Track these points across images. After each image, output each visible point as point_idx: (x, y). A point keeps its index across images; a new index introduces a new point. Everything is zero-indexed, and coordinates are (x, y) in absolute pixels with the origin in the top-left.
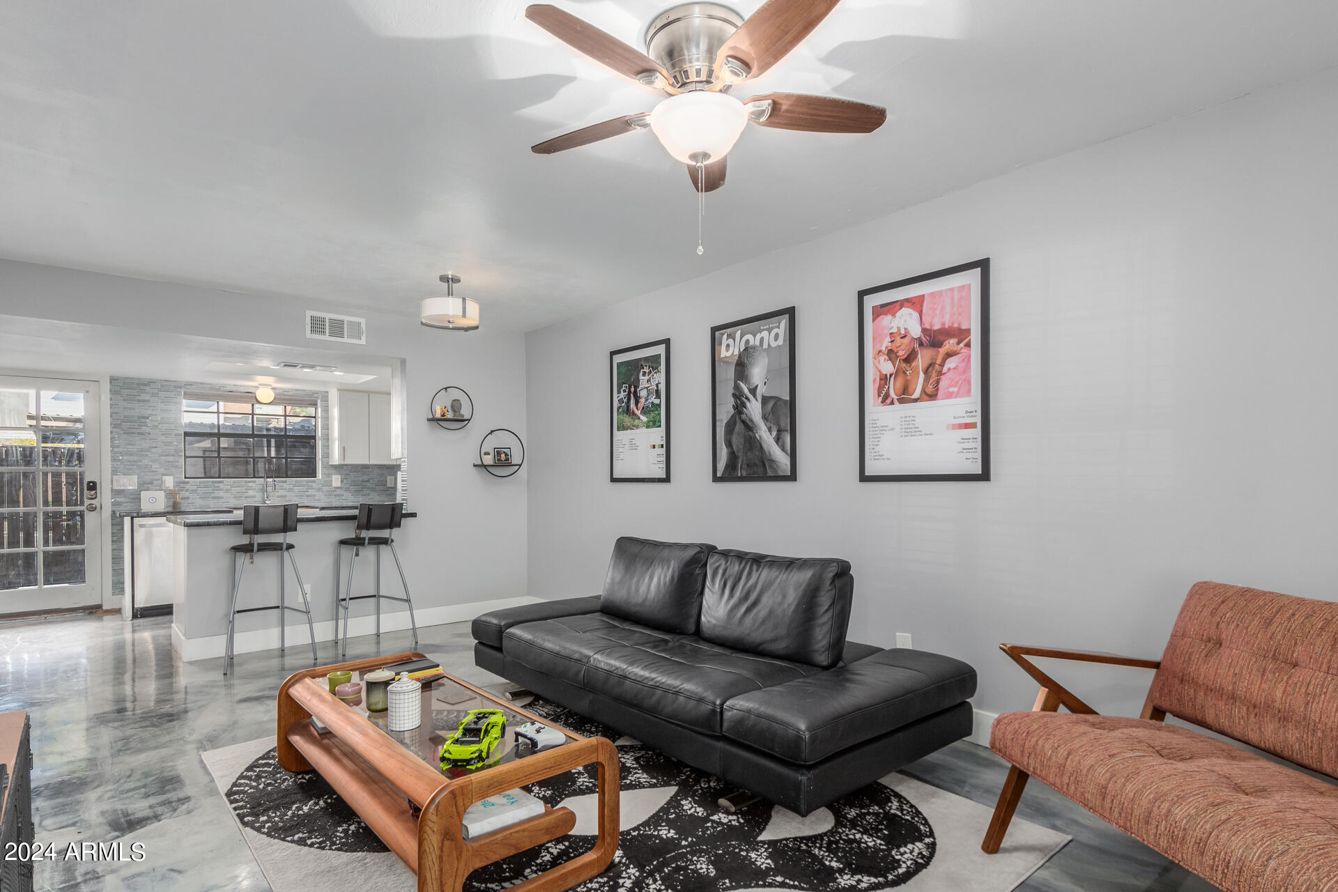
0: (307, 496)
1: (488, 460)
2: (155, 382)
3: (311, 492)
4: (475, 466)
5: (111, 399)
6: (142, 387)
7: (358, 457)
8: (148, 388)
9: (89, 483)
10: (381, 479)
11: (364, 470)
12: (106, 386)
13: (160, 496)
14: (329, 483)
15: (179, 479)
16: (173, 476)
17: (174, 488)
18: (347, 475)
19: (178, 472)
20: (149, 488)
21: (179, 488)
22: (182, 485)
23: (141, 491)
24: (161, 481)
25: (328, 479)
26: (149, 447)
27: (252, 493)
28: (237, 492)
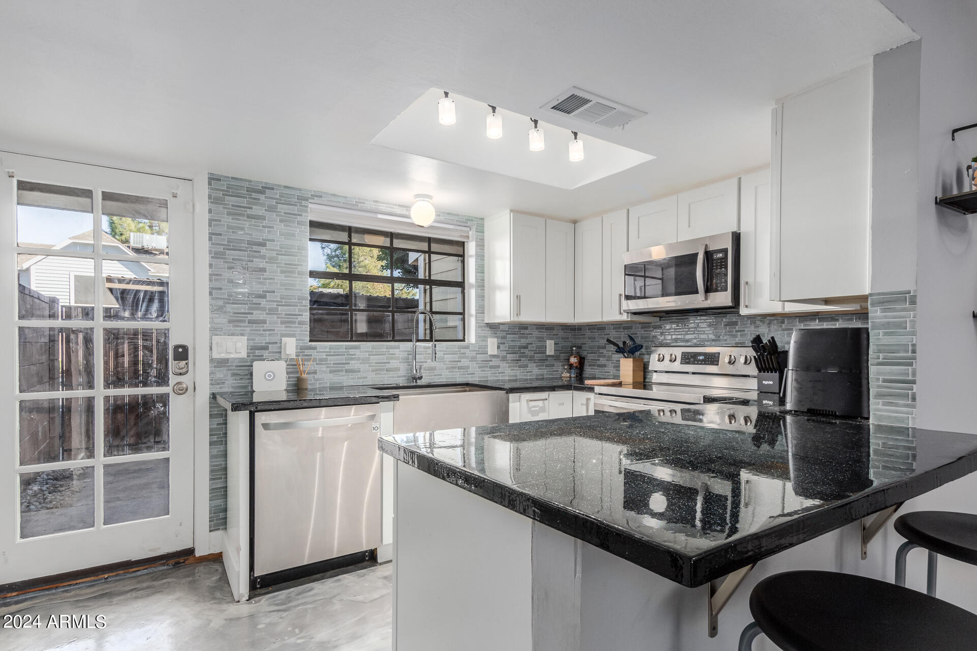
0: (460, 368)
2: (273, 189)
3: (465, 362)
5: (210, 211)
6: (254, 195)
8: (262, 197)
9: (176, 347)
10: (540, 344)
11: (522, 331)
12: (203, 189)
13: (279, 369)
14: (481, 350)
15: (302, 343)
16: (296, 337)
17: (296, 356)
18: (504, 338)
19: (301, 331)
20: (262, 356)
21: (303, 355)
22: (307, 352)
23: (252, 361)
24: (280, 345)
25: (483, 343)
26: (263, 291)
27: (394, 364)
28: (376, 363)
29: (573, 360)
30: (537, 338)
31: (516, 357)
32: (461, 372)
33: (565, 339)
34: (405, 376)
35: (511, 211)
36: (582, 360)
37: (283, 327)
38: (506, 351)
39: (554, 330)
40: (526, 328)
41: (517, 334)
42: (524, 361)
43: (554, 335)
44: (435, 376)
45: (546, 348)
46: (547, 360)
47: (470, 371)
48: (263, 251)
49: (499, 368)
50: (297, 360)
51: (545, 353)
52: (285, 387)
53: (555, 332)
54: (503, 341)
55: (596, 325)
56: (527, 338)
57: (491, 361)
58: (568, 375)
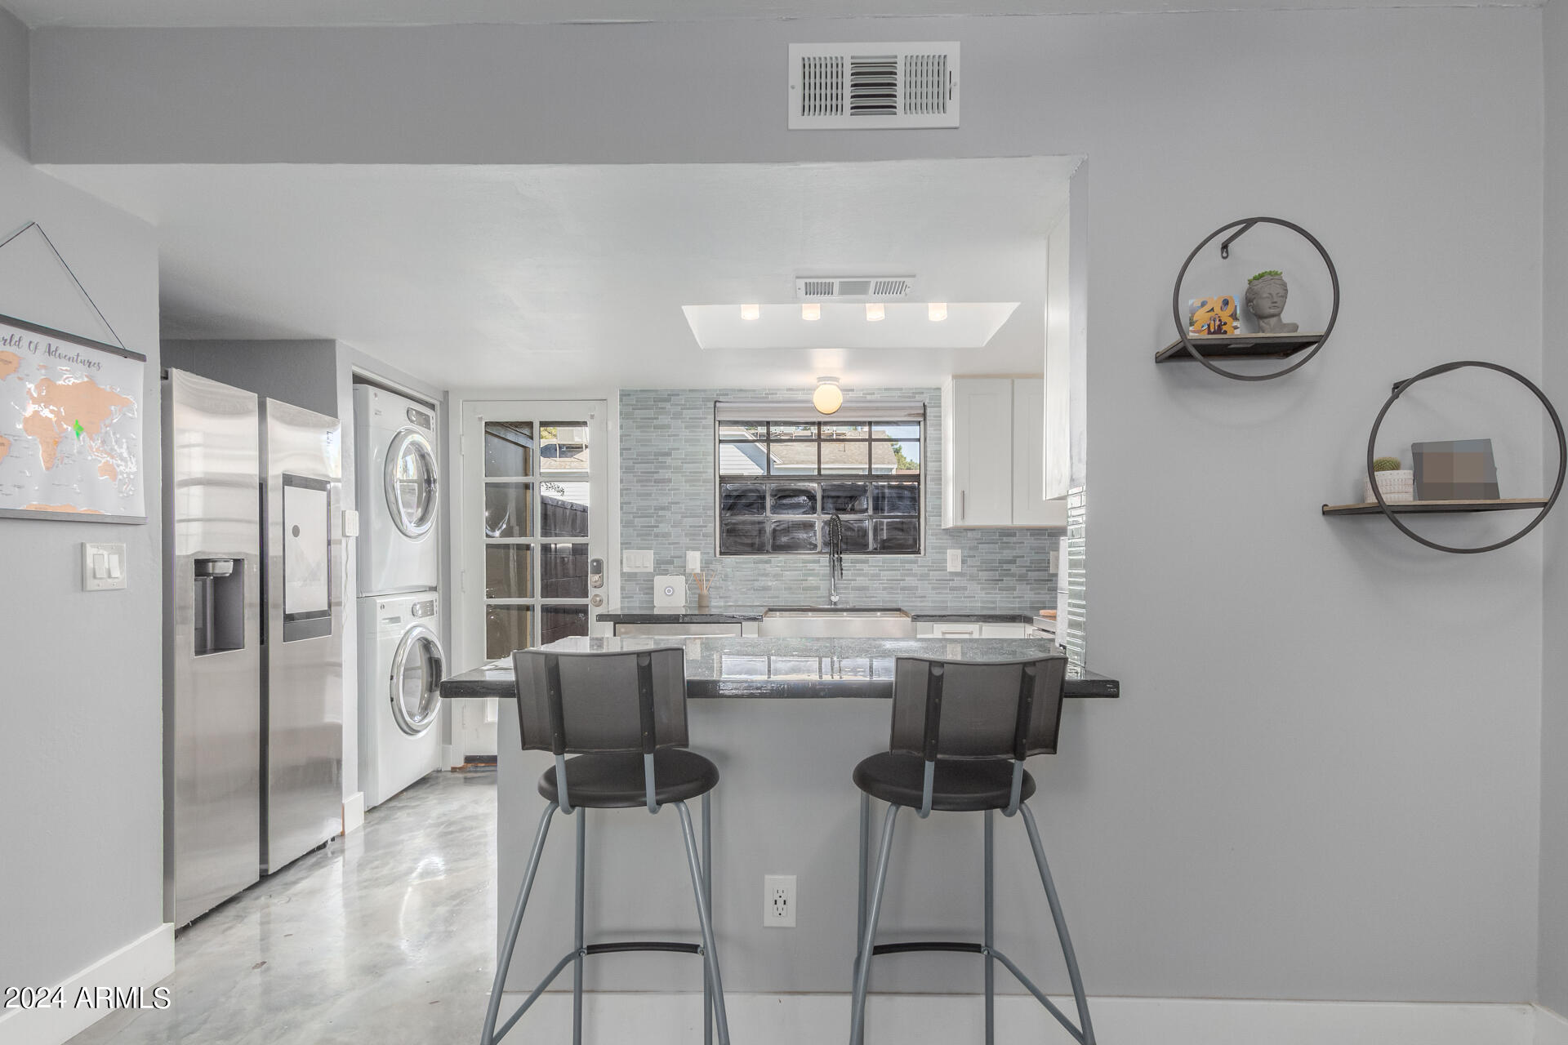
0: (903, 589)
1: (1397, 487)
2: (678, 395)
3: (910, 581)
4: (1327, 512)
5: (621, 427)
6: (660, 405)
7: (991, 514)
8: (668, 405)
9: (593, 561)
10: (1037, 557)
11: (1005, 539)
12: (615, 406)
13: (679, 582)
14: (940, 565)
15: (708, 557)
16: (702, 550)
17: (700, 571)
18: (974, 548)
19: (706, 543)
20: (668, 570)
21: (708, 570)
22: (712, 567)
23: (655, 576)
24: (685, 559)
25: (938, 556)
26: (669, 503)
27: (813, 581)
28: (790, 580)
30: (1033, 548)
31: (995, 576)
32: (904, 594)
35: (954, 377)
37: (687, 540)
38: (976, 567)
40: (1012, 535)
41: (997, 543)
42: (1008, 582)
44: (867, 598)
45: (1049, 563)
47: (920, 593)
49: (966, 590)
50: (700, 575)
52: (683, 604)
54: (972, 553)
56: (1013, 549)
57: (952, 580)
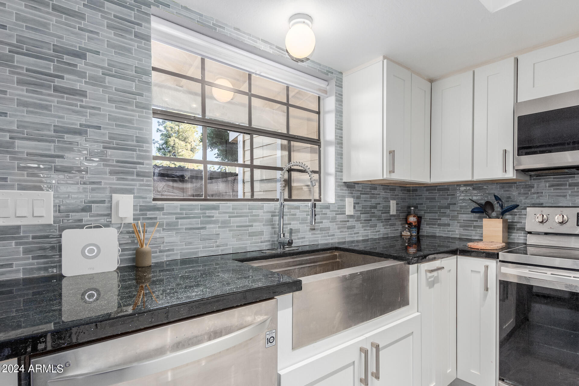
10: (385, 204)
14: (342, 210)
15: (143, 202)
16: (134, 193)
17: (134, 219)
18: (358, 198)
19: (141, 185)
20: (81, 220)
21: (144, 219)
22: (150, 214)
23: (62, 229)
24: (110, 205)
25: (341, 203)
26: (81, 125)
27: (258, 227)
28: (237, 227)
29: (412, 219)
30: (384, 198)
31: (368, 217)
32: (322, 233)
33: (403, 199)
34: (269, 241)
35: (385, 57)
36: (419, 219)
37: (113, 179)
38: (360, 211)
39: (395, 191)
40: (375, 189)
41: (369, 194)
42: (374, 221)
43: (396, 195)
44: (298, 239)
45: (390, 208)
46: (390, 219)
47: (331, 232)
48: (81, 65)
49: (355, 228)
50: (135, 226)
51: (389, 213)
52: (115, 268)
53: (396, 192)
54: (358, 201)
55: (436, 186)
56: (375, 198)
57: (348, 221)
58: (409, 234)
